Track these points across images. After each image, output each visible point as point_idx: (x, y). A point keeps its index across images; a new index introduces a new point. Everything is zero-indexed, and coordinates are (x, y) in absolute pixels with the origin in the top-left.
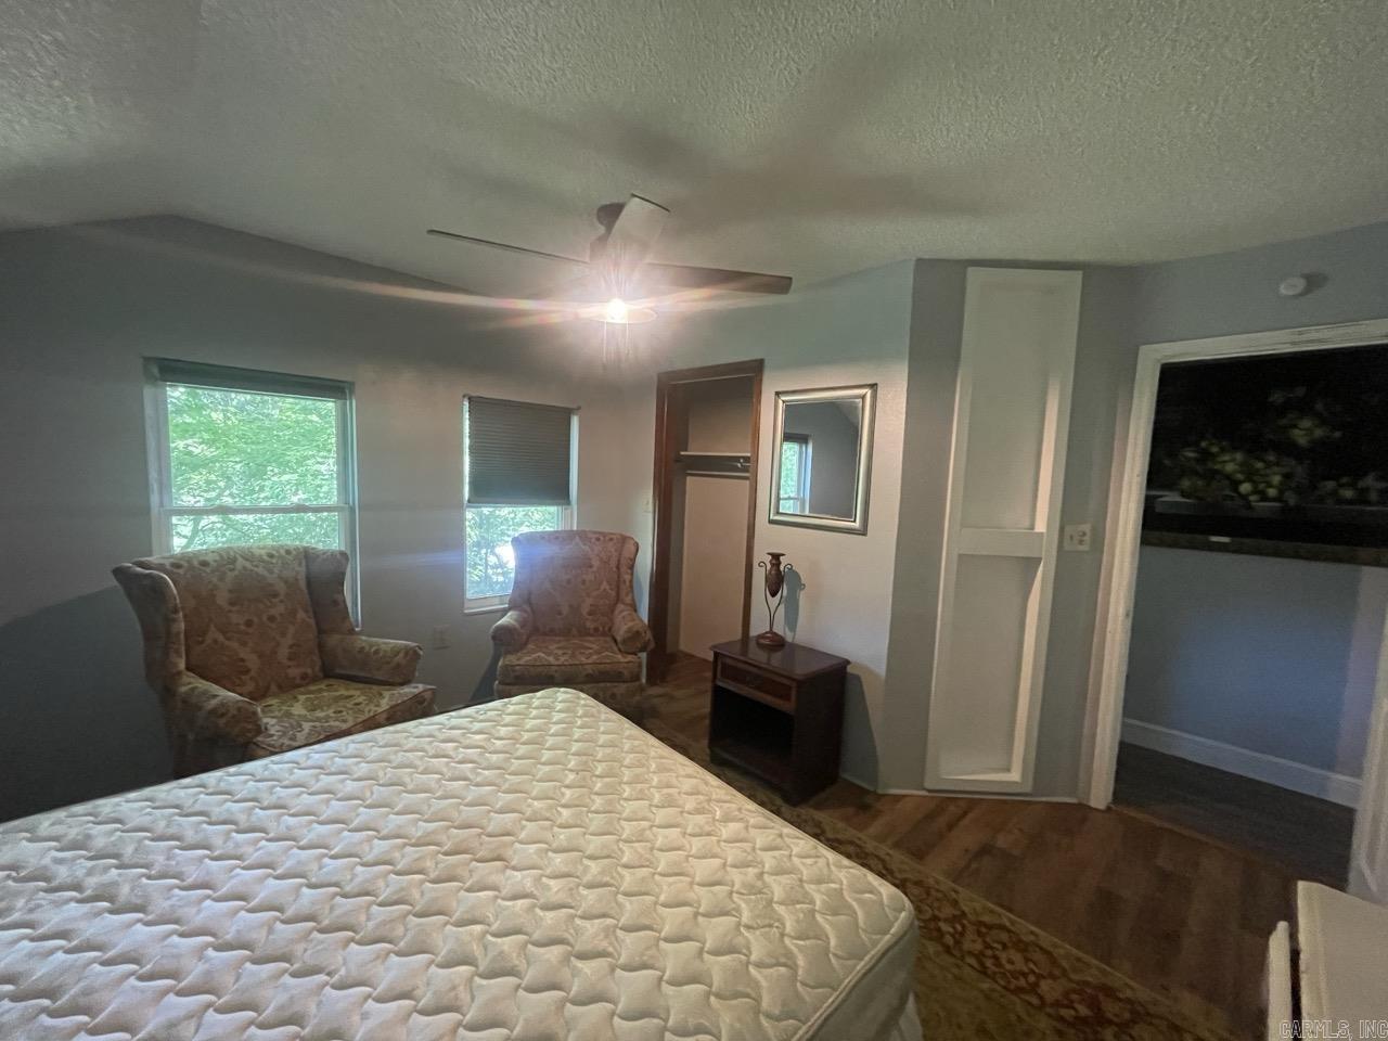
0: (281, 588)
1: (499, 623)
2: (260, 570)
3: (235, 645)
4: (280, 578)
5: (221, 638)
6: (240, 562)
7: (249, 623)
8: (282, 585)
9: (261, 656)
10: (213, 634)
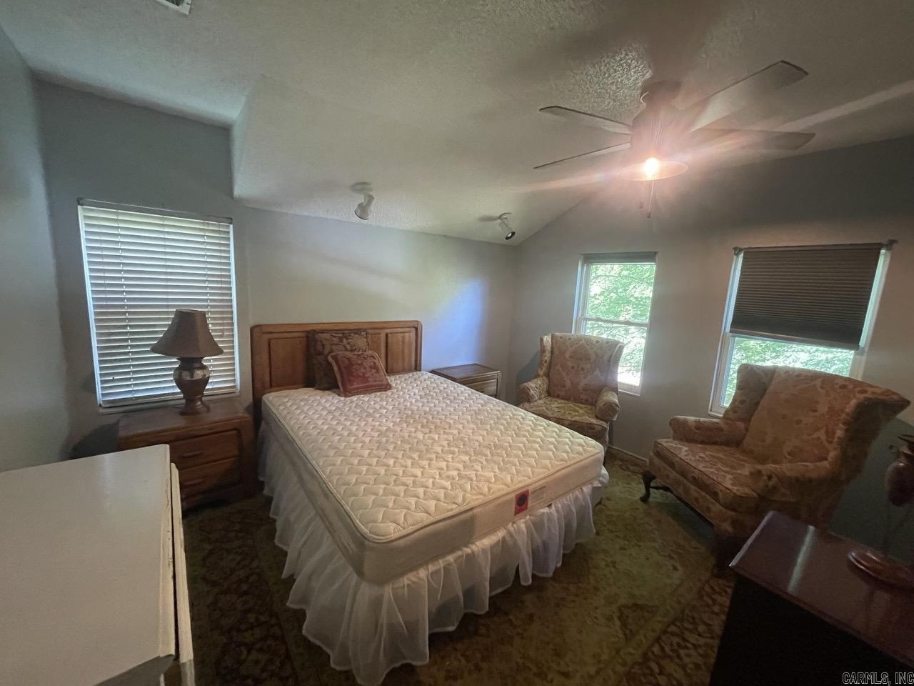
0: (593, 357)
1: (679, 417)
2: (588, 347)
3: (564, 374)
4: (595, 352)
5: (560, 369)
6: (583, 342)
7: (573, 368)
8: (594, 356)
9: (572, 383)
10: (559, 367)
